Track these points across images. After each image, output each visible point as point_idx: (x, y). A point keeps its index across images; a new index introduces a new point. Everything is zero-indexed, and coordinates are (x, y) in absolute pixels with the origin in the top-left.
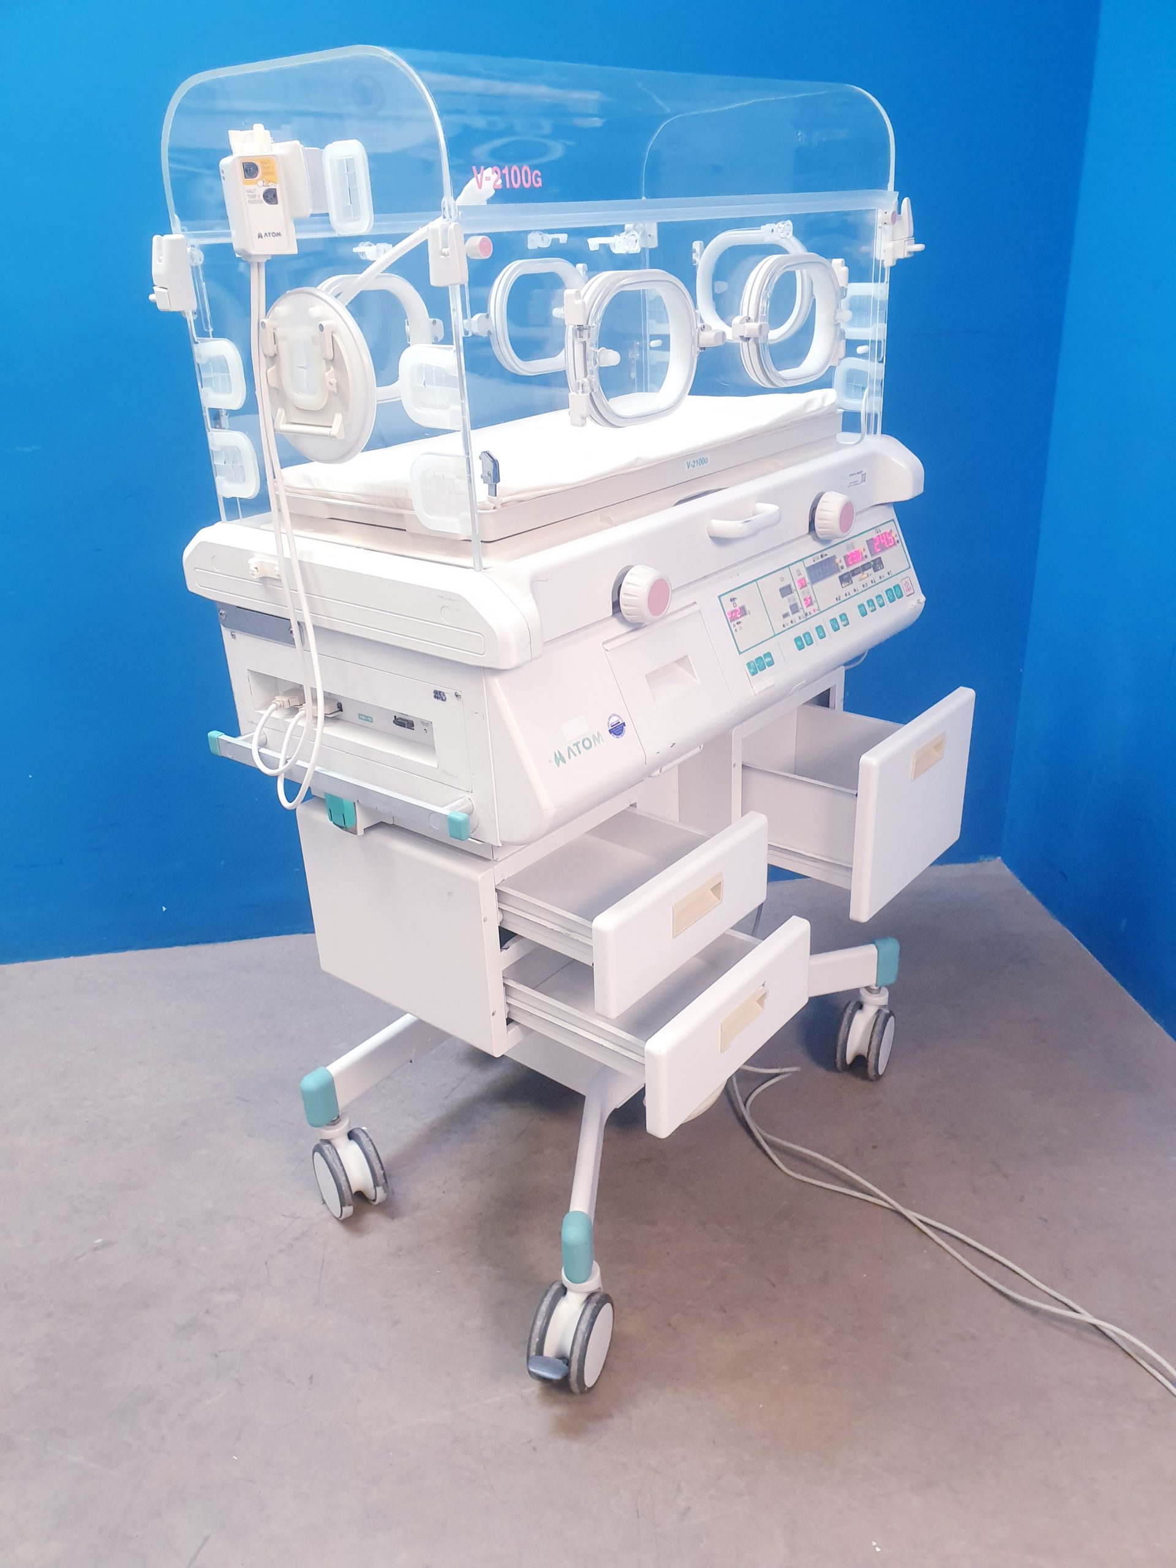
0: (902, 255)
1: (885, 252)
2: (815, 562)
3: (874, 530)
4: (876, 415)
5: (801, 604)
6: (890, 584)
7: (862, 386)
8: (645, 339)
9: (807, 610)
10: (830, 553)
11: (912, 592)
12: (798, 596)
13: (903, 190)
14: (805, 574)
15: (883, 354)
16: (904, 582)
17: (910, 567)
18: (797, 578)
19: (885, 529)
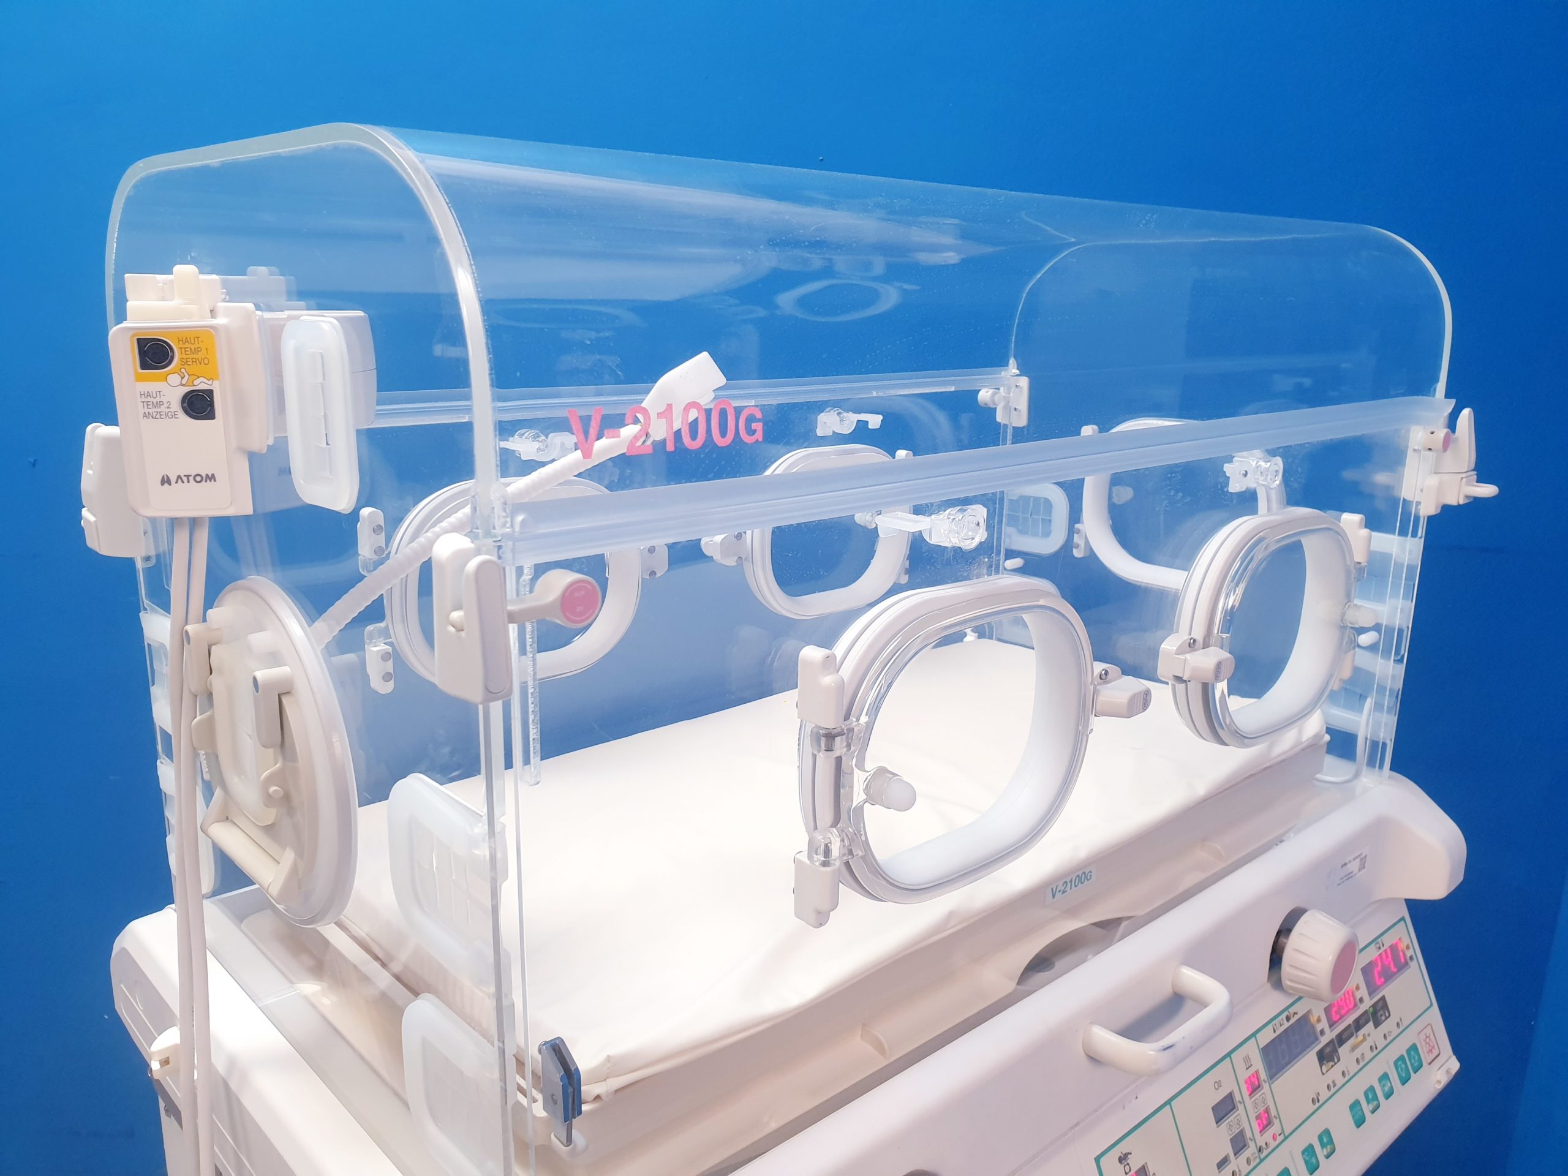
0: (1455, 497)
1: (1422, 490)
2: (1278, 1033)
3: (1373, 946)
4: (1384, 745)
5: (1251, 1129)
6: (1399, 1048)
7: (1360, 692)
8: (998, 553)
9: (1261, 1142)
10: (1300, 1009)
11: (1436, 1052)
12: (1245, 1117)
13: (1462, 394)
14: (1258, 1065)
15: (1405, 650)
16: (1423, 1036)
17: (1431, 1005)
18: (1244, 1075)
19: (1388, 940)
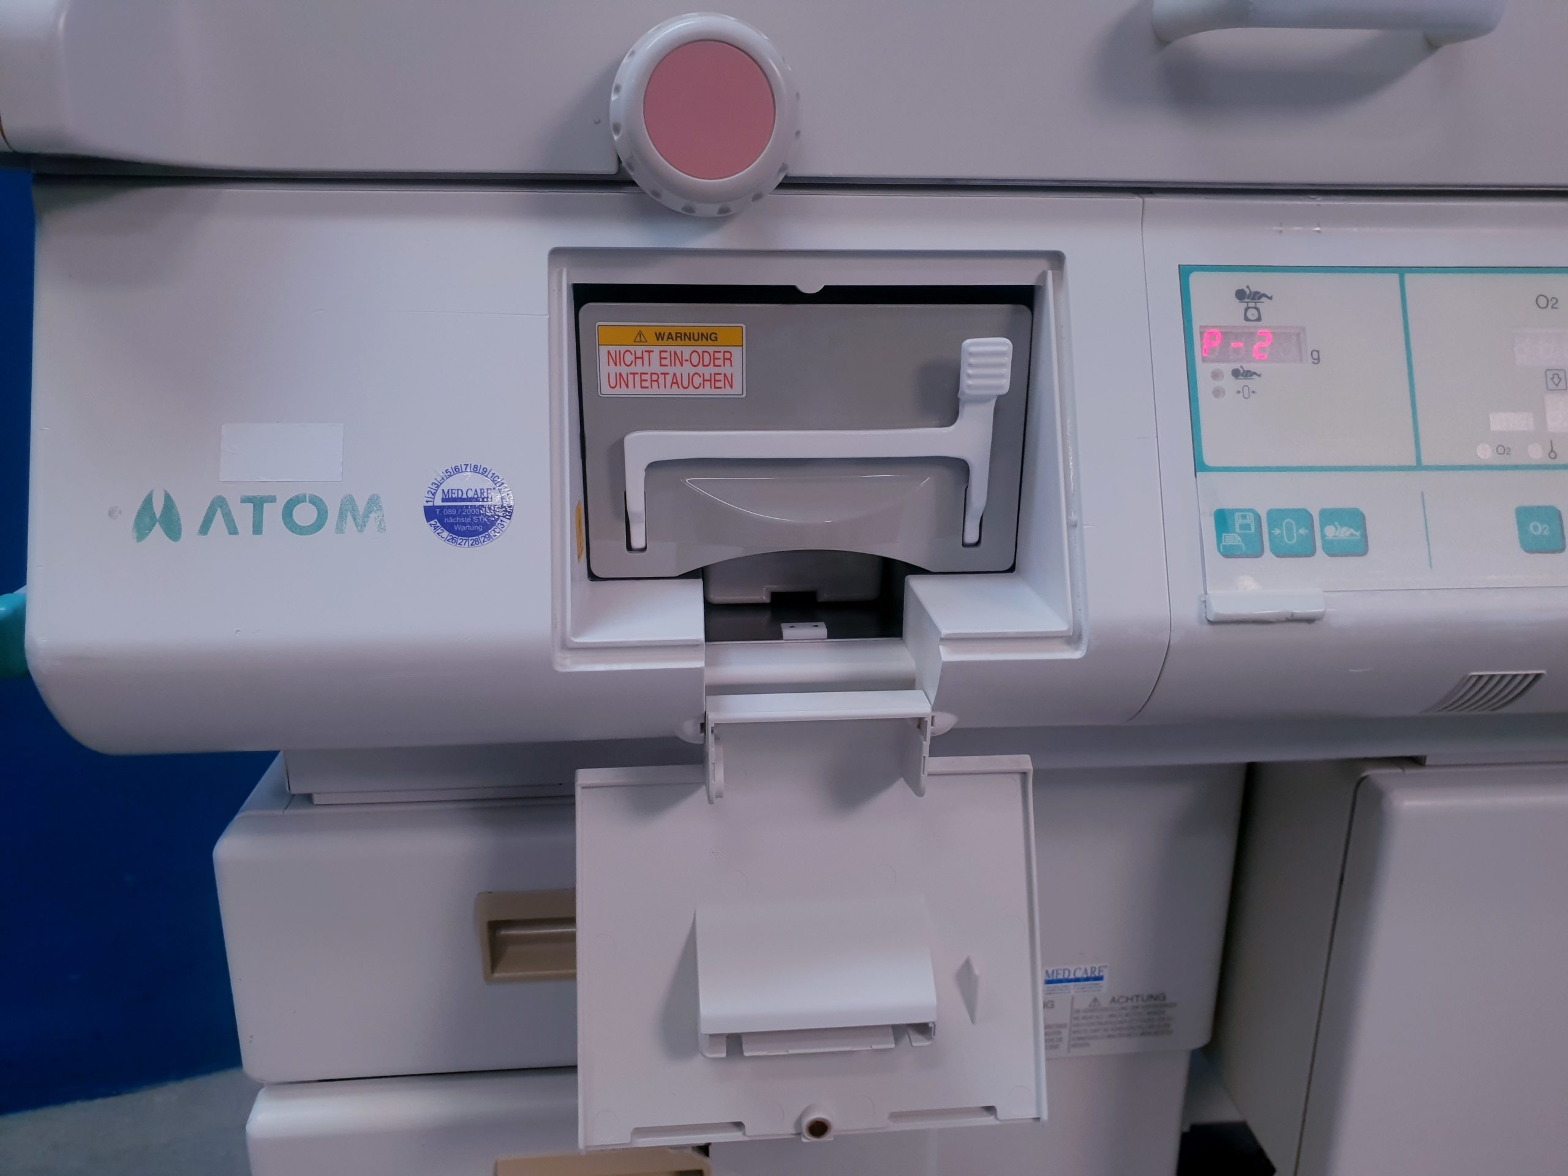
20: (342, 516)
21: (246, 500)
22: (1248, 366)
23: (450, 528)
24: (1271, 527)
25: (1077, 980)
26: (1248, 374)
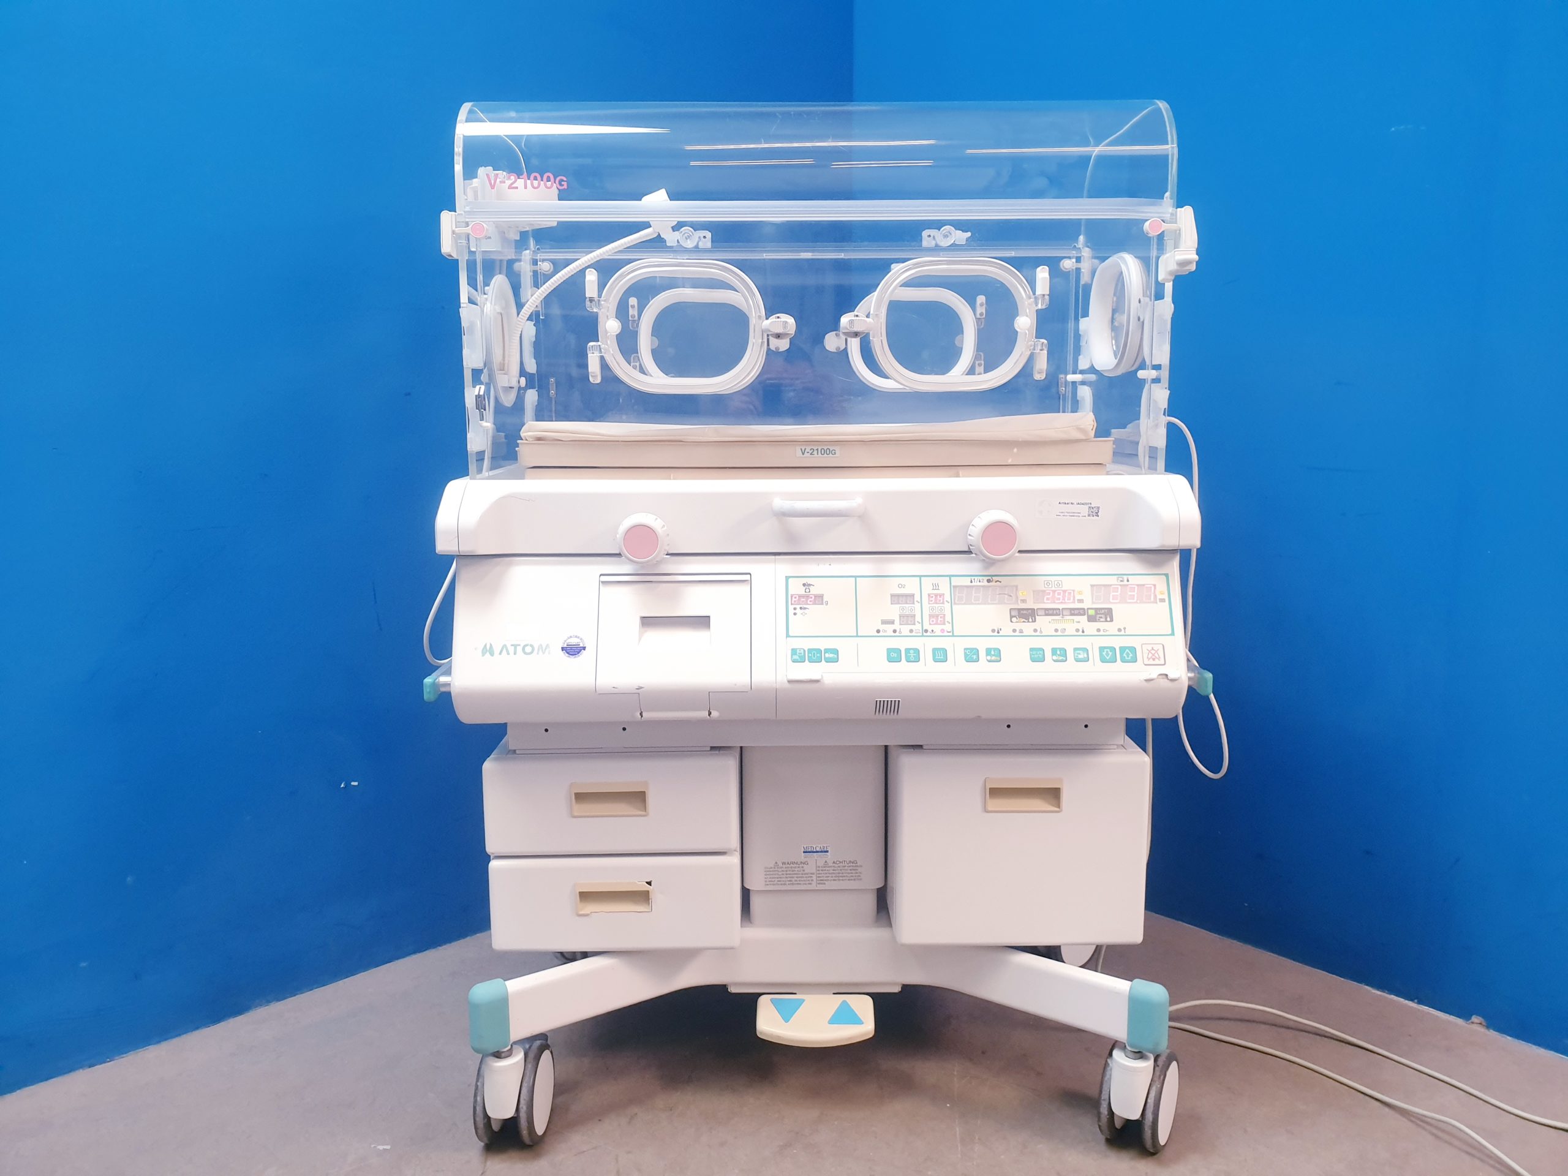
2: (973, 584)
5: (922, 618)
6: (1114, 642)
9: (928, 627)
10: (1008, 581)
12: (919, 610)
14: (945, 592)
16: (1147, 647)
17: (1172, 634)
18: (929, 591)
20: (538, 650)
21: (512, 645)
22: (805, 606)
23: (568, 653)
24: (808, 654)
25: (817, 852)
26: (805, 608)
